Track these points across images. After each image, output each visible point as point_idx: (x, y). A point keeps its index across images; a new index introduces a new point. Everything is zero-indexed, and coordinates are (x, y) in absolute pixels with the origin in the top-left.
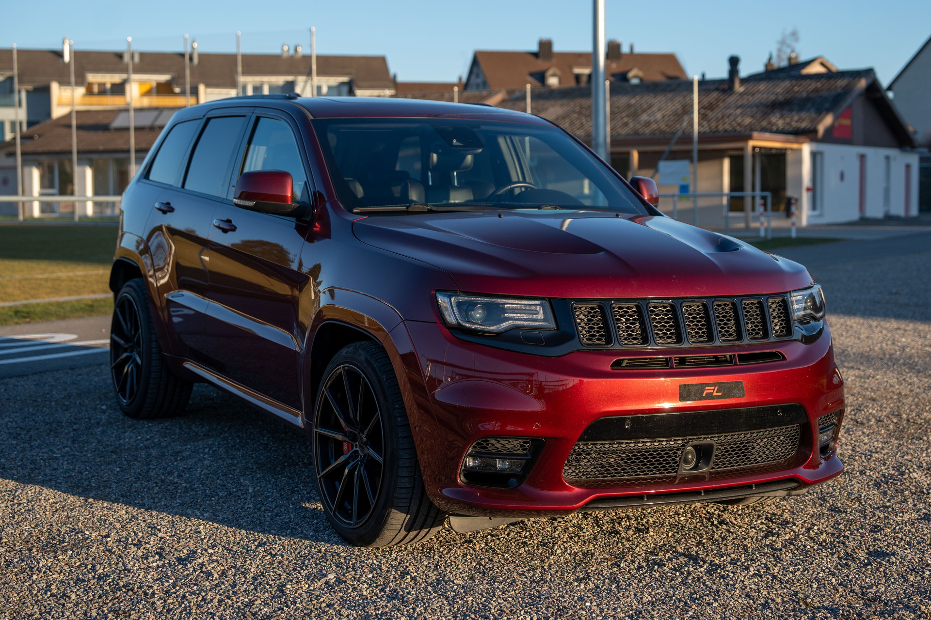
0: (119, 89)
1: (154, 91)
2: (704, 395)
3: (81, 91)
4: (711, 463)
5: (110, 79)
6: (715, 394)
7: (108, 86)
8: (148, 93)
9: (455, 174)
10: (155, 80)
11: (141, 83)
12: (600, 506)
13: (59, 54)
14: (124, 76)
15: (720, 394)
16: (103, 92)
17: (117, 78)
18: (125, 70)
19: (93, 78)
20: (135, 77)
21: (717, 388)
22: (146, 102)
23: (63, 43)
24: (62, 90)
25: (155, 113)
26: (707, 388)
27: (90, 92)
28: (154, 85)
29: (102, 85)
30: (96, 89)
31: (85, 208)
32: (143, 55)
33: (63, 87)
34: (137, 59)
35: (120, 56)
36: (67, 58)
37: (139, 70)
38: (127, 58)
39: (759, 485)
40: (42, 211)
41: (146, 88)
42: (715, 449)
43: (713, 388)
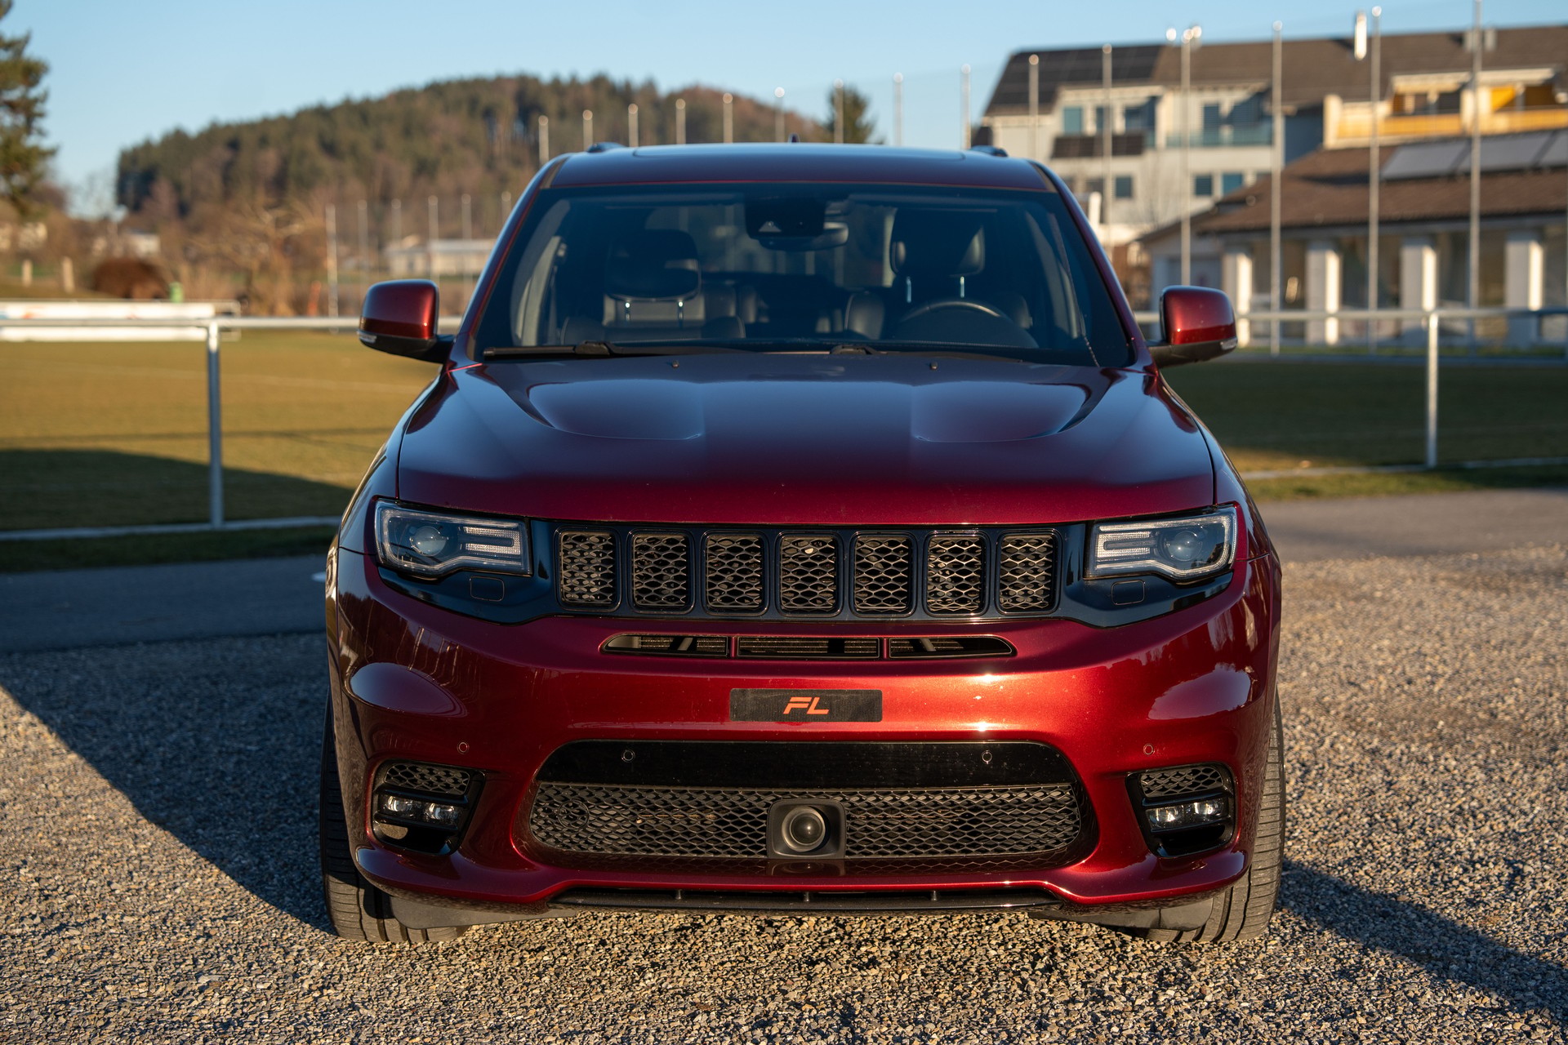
0: (1450, 103)
1: (1520, 102)
2: (787, 711)
3: (1384, 108)
4: (843, 843)
5: (1435, 84)
6: (812, 711)
7: (1433, 98)
8: (1508, 107)
9: (962, 280)
10: (1523, 81)
11: (1495, 87)
12: (580, 901)
13: (1347, 44)
14: (1463, 76)
15: (826, 712)
16: (1423, 107)
17: (1448, 81)
18: (1467, 65)
19: (1407, 84)
20: (1485, 76)
21: (816, 700)
22: (1502, 123)
23: (1355, 21)
24: (1348, 111)
25: (1542, 140)
26: (793, 699)
27: (1398, 111)
28: (1520, 89)
29: (1421, 97)
30: (1409, 104)
31: (1323, 329)
32: (1502, 34)
33: (1348, 105)
34: (1490, 42)
35: (1458, 38)
36: (1361, 50)
37: (1494, 62)
38: (1471, 42)
39: (945, 894)
40: (1254, 335)
41: (1504, 96)
42: (843, 817)
43: (809, 699)
